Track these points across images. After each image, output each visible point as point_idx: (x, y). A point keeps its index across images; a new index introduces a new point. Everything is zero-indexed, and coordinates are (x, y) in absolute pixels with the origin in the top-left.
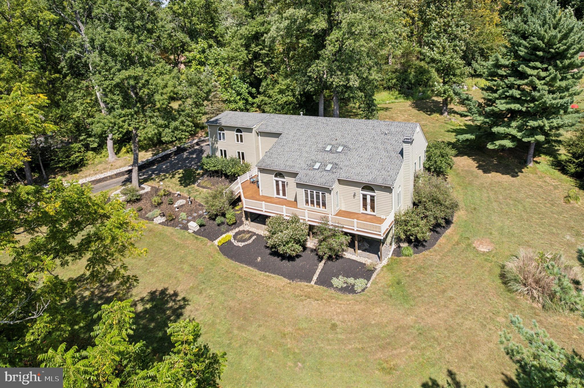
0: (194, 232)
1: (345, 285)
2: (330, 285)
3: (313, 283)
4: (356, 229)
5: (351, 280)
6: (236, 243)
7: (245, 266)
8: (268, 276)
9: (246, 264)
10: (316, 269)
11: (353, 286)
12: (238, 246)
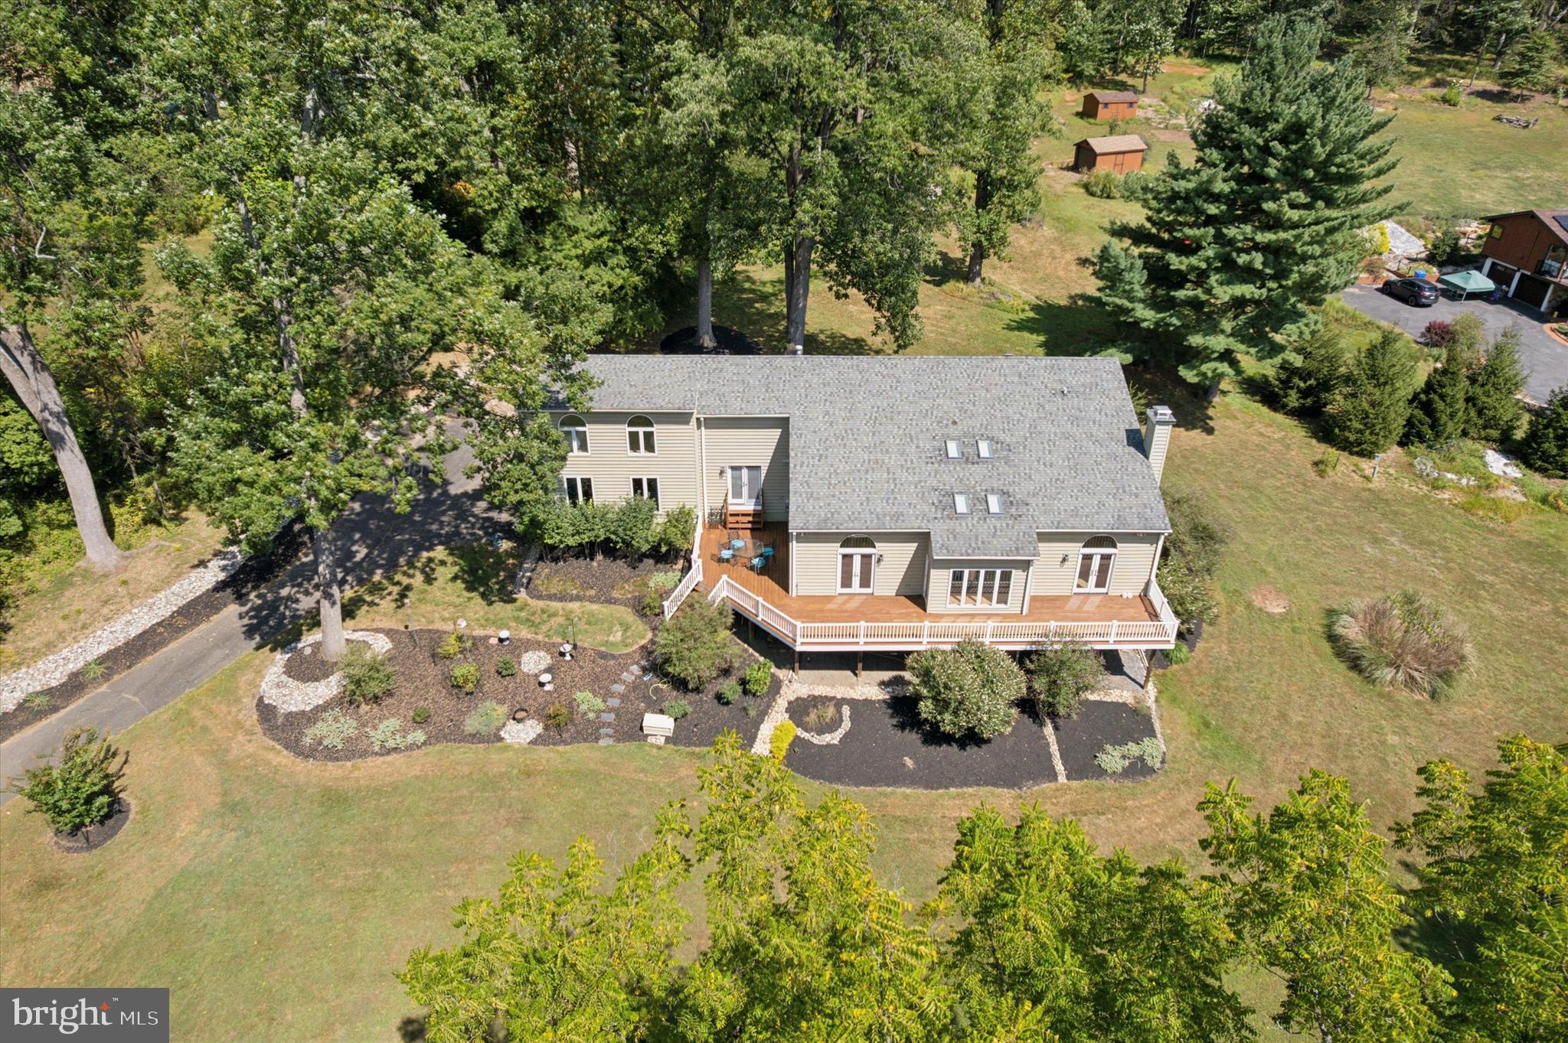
0: (668, 740)
1: (1127, 763)
2: (1100, 772)
3: (1062, 779)
4: (1112, 639)
5: (1133, 749)
6: (817, 740)
7: (890, 789)
8: (962, 796)
9: (888, 785)
10: (1048, 744)
11: (1141, 758)
12: (828, 746)
